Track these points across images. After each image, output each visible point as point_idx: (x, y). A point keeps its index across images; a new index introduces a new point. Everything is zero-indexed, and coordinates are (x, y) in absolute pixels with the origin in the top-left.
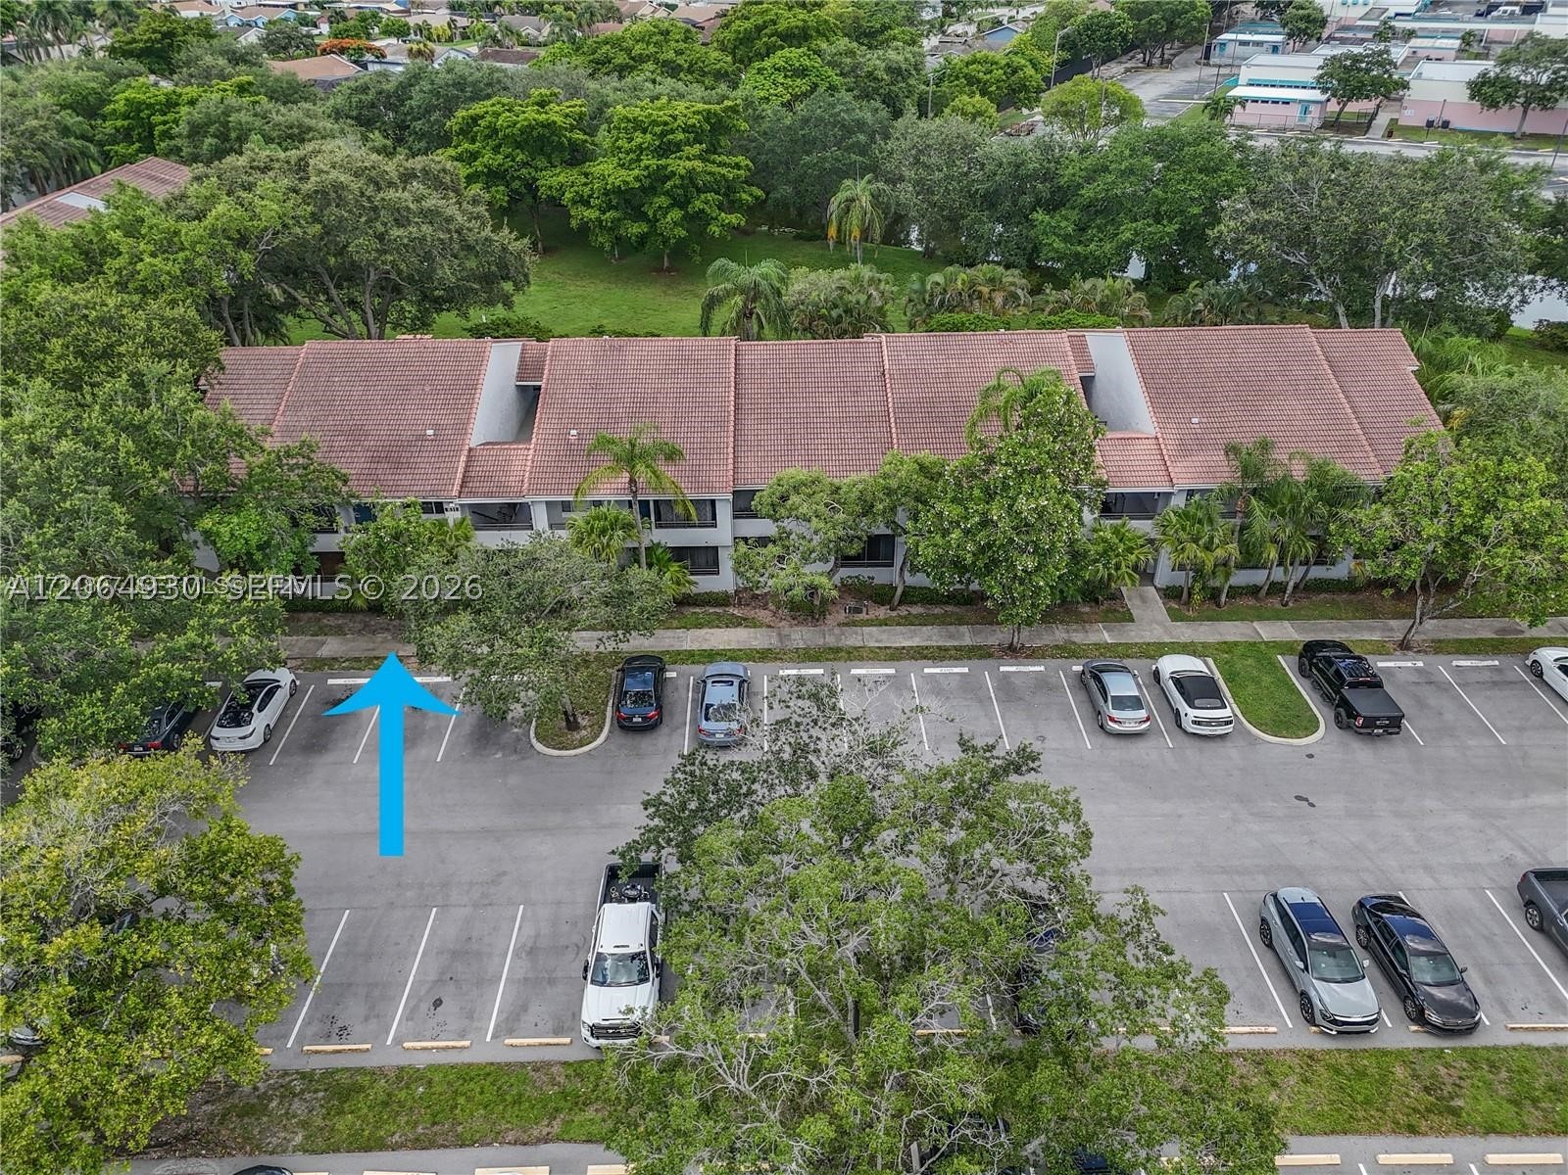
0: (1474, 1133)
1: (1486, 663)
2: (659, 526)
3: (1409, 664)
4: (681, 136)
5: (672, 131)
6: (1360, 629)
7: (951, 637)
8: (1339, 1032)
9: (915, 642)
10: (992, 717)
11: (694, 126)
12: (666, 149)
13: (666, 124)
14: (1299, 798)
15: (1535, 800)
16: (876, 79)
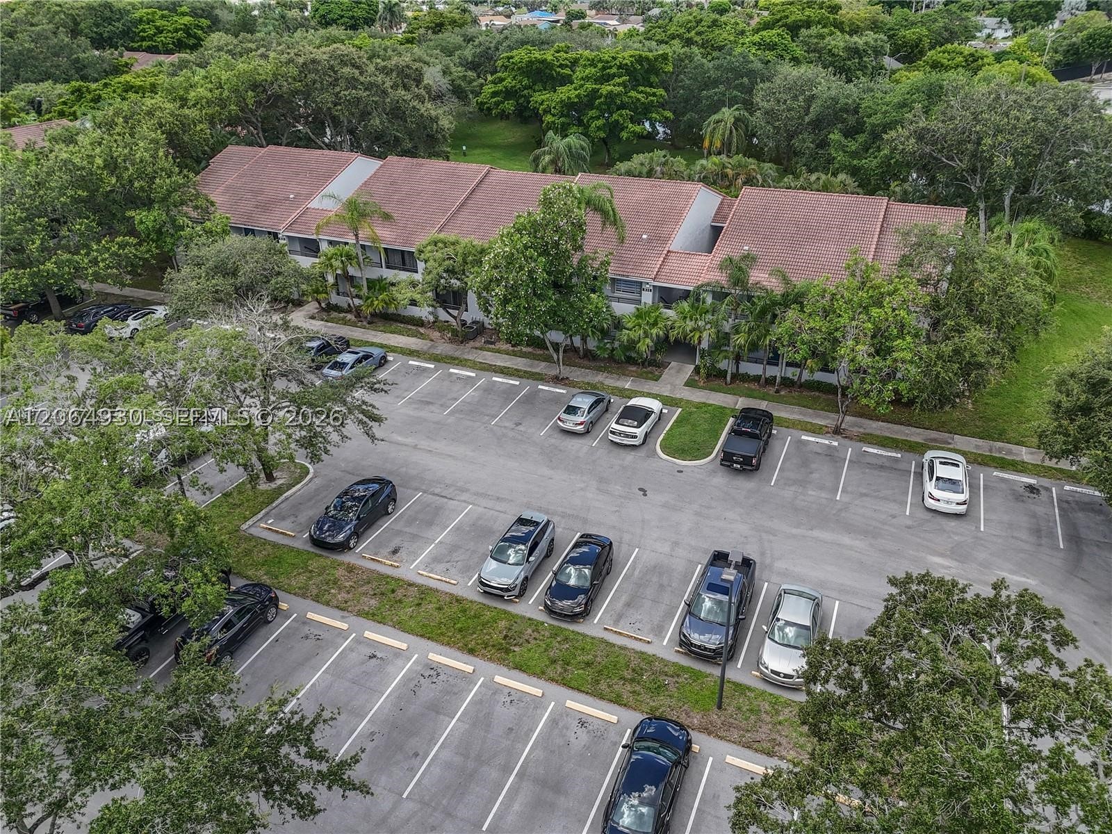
0: (507, 666)
1: (890, 454)
2: (388, 267)
3: (827, 442)
4: (614, 70)
5: (611, 67)
6: (819, 416)
7: (531, 366)
8: (485, 592)
9: (507, 364)
10: (502, 408)
11: (626, 64)
12: (605, 79)
13: (608, 62)
14: (641, 489)
15: (816, 533)
16: (833, 55)
